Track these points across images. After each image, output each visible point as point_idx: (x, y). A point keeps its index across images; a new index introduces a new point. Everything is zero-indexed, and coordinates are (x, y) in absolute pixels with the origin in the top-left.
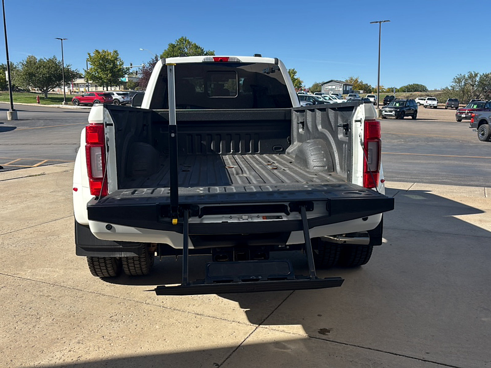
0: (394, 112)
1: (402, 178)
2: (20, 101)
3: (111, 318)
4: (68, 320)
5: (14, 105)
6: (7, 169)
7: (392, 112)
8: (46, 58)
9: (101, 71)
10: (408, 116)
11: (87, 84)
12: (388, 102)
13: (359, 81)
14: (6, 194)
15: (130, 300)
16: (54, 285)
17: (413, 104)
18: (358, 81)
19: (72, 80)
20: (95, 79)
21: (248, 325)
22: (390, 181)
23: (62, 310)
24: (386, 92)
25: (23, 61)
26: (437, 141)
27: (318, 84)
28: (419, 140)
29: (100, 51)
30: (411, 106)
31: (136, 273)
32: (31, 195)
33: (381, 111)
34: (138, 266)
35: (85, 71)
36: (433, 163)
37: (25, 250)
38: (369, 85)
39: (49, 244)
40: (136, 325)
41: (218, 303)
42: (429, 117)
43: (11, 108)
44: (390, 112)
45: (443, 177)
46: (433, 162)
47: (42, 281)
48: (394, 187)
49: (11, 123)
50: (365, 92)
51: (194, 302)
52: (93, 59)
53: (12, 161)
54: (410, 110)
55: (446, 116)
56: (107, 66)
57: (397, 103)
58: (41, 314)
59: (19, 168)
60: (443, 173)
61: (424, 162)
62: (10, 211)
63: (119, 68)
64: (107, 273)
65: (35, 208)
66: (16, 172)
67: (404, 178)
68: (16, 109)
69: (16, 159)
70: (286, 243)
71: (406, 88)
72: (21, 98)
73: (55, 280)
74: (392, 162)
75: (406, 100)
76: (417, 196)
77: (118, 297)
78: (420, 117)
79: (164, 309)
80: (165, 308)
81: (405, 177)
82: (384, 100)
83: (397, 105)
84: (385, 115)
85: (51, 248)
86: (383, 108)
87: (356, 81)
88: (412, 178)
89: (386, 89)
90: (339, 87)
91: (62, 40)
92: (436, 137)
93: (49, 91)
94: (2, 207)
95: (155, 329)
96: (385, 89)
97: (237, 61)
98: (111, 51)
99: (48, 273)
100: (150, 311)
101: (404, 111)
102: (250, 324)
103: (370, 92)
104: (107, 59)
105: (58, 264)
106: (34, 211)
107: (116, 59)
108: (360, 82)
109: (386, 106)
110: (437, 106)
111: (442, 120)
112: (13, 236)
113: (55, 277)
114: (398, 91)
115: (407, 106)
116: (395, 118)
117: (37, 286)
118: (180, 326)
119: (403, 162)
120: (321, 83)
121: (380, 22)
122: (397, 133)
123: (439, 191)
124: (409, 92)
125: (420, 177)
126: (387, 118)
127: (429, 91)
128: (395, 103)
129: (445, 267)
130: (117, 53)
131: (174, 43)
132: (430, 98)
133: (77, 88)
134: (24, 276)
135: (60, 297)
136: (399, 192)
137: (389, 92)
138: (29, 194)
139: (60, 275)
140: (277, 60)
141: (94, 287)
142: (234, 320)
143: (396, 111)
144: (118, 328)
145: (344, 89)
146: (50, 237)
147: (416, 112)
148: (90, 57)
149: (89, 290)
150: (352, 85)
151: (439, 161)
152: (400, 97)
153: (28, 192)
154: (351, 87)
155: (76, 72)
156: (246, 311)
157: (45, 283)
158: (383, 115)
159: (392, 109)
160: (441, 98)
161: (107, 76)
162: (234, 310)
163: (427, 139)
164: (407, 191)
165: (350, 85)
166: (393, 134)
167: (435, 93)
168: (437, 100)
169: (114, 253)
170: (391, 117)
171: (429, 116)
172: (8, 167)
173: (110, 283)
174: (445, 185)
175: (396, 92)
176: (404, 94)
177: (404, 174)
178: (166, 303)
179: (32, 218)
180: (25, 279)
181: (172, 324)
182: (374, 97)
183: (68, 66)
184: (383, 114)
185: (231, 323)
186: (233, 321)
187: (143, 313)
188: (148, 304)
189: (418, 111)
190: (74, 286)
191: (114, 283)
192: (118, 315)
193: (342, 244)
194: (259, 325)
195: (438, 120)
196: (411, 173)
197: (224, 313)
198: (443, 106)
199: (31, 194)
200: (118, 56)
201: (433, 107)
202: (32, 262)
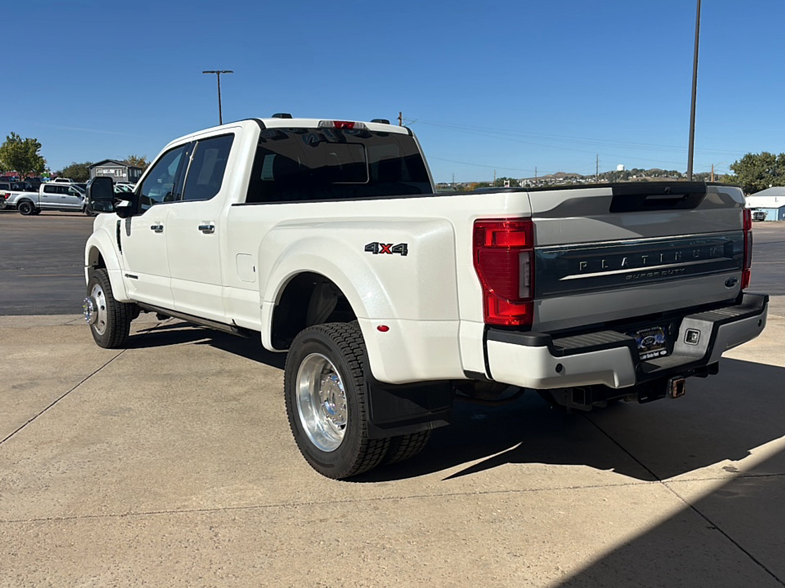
37: (100, 473)
90: (121, 172)
97: (364, 129)
169: (420, 425)
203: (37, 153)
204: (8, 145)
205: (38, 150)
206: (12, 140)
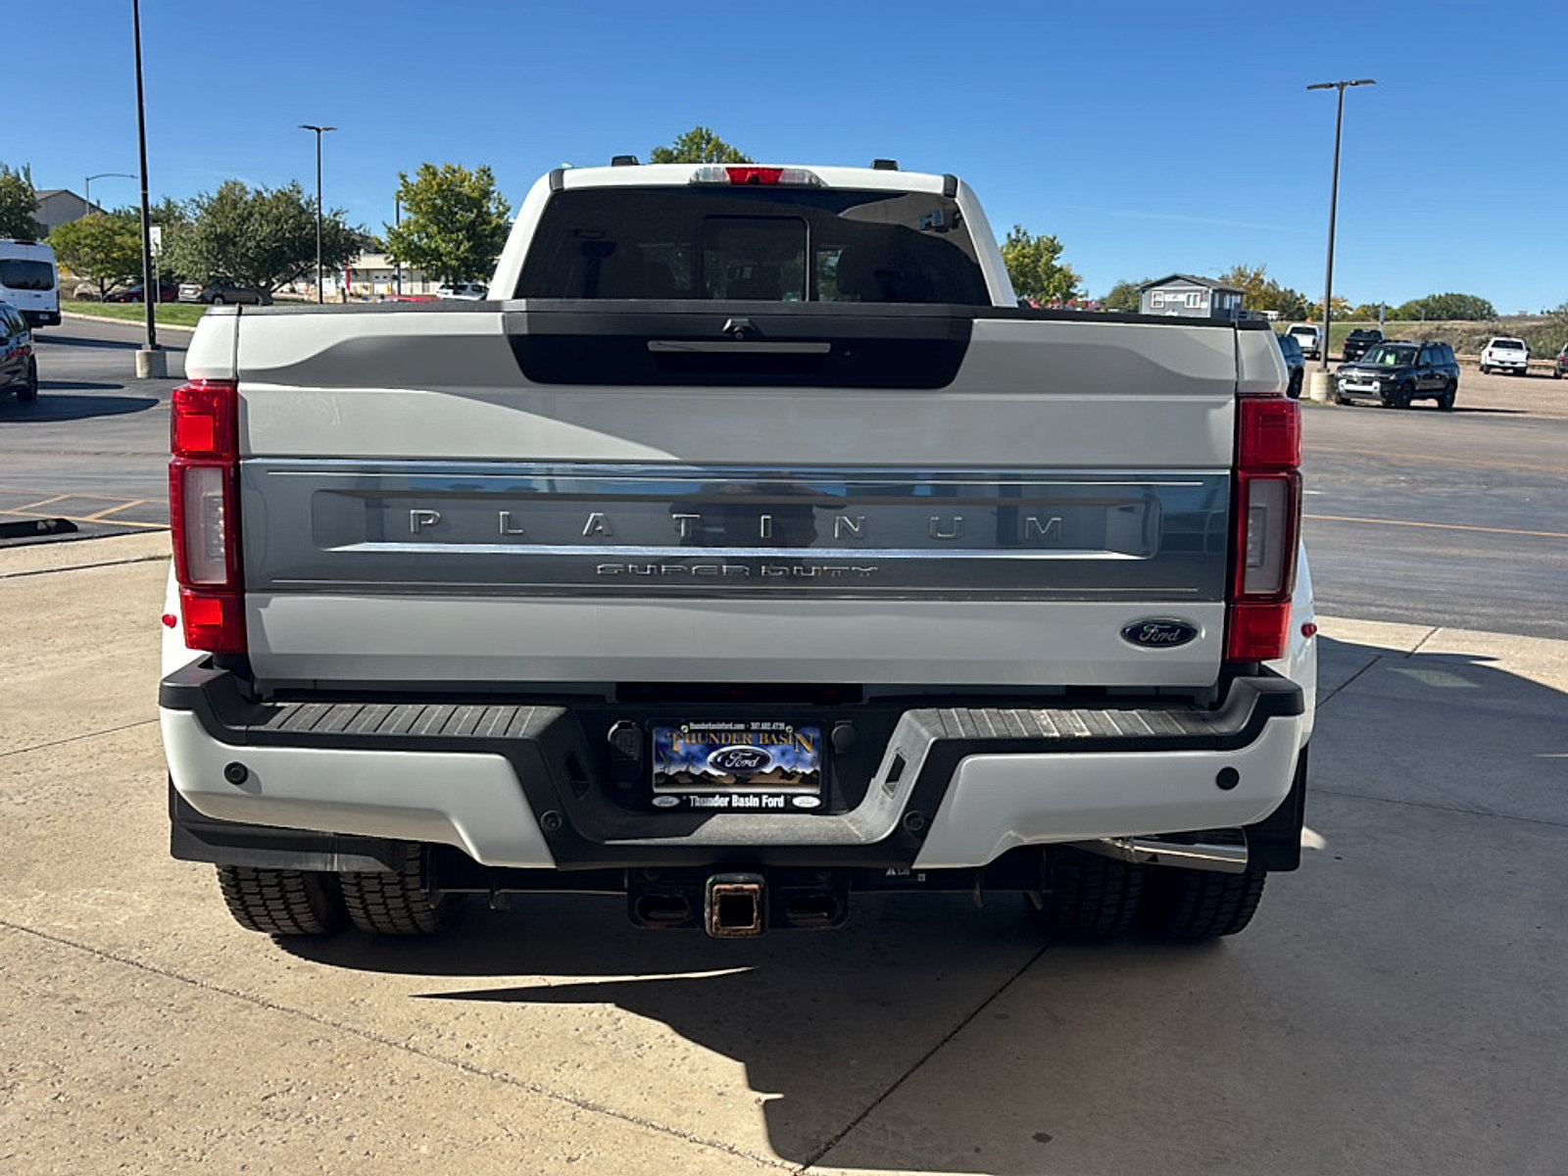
0: (1376, 384)
1: (1393, 607)
2: (184, 319)
3: (266, 1102)
4: (108, 1103)
5: (157, 332)
6: (89, 531)
7: (1370, 383)
8: (271, 189)
9: (439, 233)
10: (1424, 398)
11: (396, 273)
12: (1360, 352)
13: (1267, 279)
14: (57, 617)
15: (355, 1031)
16: (107, 956)
17: (1443, 357)
18: (1262, 281)
19: (347, 259)
20: (418, 254)
21: (764, 1162)
22: (1351, 618)
23: (100, 1059)
24: (1355, 318)
25: (201, 196)
26: (1522, 482)
27: (1128, 287)
28: (1457, 480)
29: (440, 169)
30: (1438, 367)
31: (395, 926)
32: (135, 622)
33: (1332, 381)
34: (399, 903)
35: (390, 229)
36: (1504, 560)
37: (51, 818)
38: (1298, 295)
39: (137, 798)
40: (349, 1138)
41: (670, 1061)
42: (1496, 404)
43: (147, 340)
44: (1364, 383)
45: (1540, 608)
46: (1506, 554)
47: (68, 939)
48: (1362, 639)
49: (145, 387)
50: (1285, 316)
51: (581, 1054)
52: (416, 194)
53: (114, 506)
54: (1432, 377)
55: (1556, 403)
56: (458, 216)
57: (1391, 353)
58: (23, 1071)
59: (126, 531)
60: (1541, 597)
61: (1475, 553)
62: (49, 673)
63: (493, 225)
64: (289, 922)
65: (133, 666)
66: (114, 542)
67: (1400, 608)
68: (163, 344)
69: (126, 502)
70: (912, 864)
71: (1422, 306)
72: (187, 312)
73: (114, 937)
74: (1363, 550)
75: (1419, 346)
76: (1443, 674)
77: (316, 1015)
78: (1464, 403)
79: (466, 1073)
80: (471, 1069)
81: (1405, 605)
82: (1346, 346)
83: (1390, 360)
84: (1348, 391)
85: (138, 814)
86: (1340, 369)
87: (1257, 280)
88: (1429, 611)
89: (1355, 307)
90: (1198, 299)
91: (319, 131)
92: (1520, 470)
93: (275, 291)
94: (29, 659)
95: (414, 1159)
96: (1351, 309)
97: (810, 184)
98: (471, 169)
99: (99, 909)
100: (413, 1082)
101: (1411, 382)
102: (771, 1157)
103: (1303, 319)
104: (460, 193)
105: (144, 874)
106: (127, 676)
107: (486, 194)
108: (1269, 284)
109: (1352, 363)
110: (1525, 368)
111: (1543, 413)
112: (27, 764)
113: (117, 925)
114: (1395, 316)
115: (1421, 363)
116: (1380, 403)
117: (47, 955)
118: (507, 1151)
119: (1402, 553)
120: (1139, 282)
121: (1341, 86)
122: (1385, 454)
123: (1523, 660)
124: (1431, 320)
125: (1457, 609)
126: (1352, 404)
127: (1499, 319)
128: (1381, 353)
129: (1543, 958)
130: (489, 176)
131: (670, 148)
132: (1504, 342)
133: (367, 284)
134: (13, 917)
135: (111, 1005)
136: (1379, 657)
137: (1363, 320)
138: (128, 617)
139: (135, 918)
140: (951, 183)
141: (240, 972)
142: (715, 1138)
143: (1383, 381)
144: (280, 1149)
145: (1217, 306)
146: (149, 773)
147: (1452, 386)
148: (405, 187)
149: (219, 980)
150: (1242, 294)
151: (1526, 552)
152: (1398, 336)
153: (129, 613)
154: (1239, 301)
155: (360, 235)
156: (767, 1101)
157: (75, 945)
158: (1339, 394)
159: (1373, 375)
160: (1541, 343)
161: (458, 249)
162: (721, 1094)
163: (1488, 476)
164: (1408, 655)
165: (1236, 293)
166: (1371, 458)
167: (1520, 325)
168: (1528, 349)
169: (303, 854)
170: (1366, 401)
171: (1499, 400)
172: (95, 527)
173: (302, 959)
174: (1548, 640)
175: (1386, 320)
176: (1416, 326)
177: (1402, 593)
178: (479, 1051)
179: (111, 703)
180: (12, 927)
181: (480, 1139)
182: (1312, 332)
183: (335, 215)
184: (1341, 389)
185: (701, 1151)
186: (711, 1144)
187: (387, 1087)
188: (415, 1050)
189: (1460, 381)
190: (172, 962)
191: (314, 960)
192: (293, 1091)
193: (1141, 864)
194: (806, 1166)
195: (1528, 415)
196: (1426, 592)
197: (684, 1104)
198: (1547, 367)
199: (135, 618)
200: (491, 185)
201: (1511, 371)
202: (58, 863)
203: (1054, 263)
204: (1008, 249)
205: (1056, 256)
206: (1015, 240)
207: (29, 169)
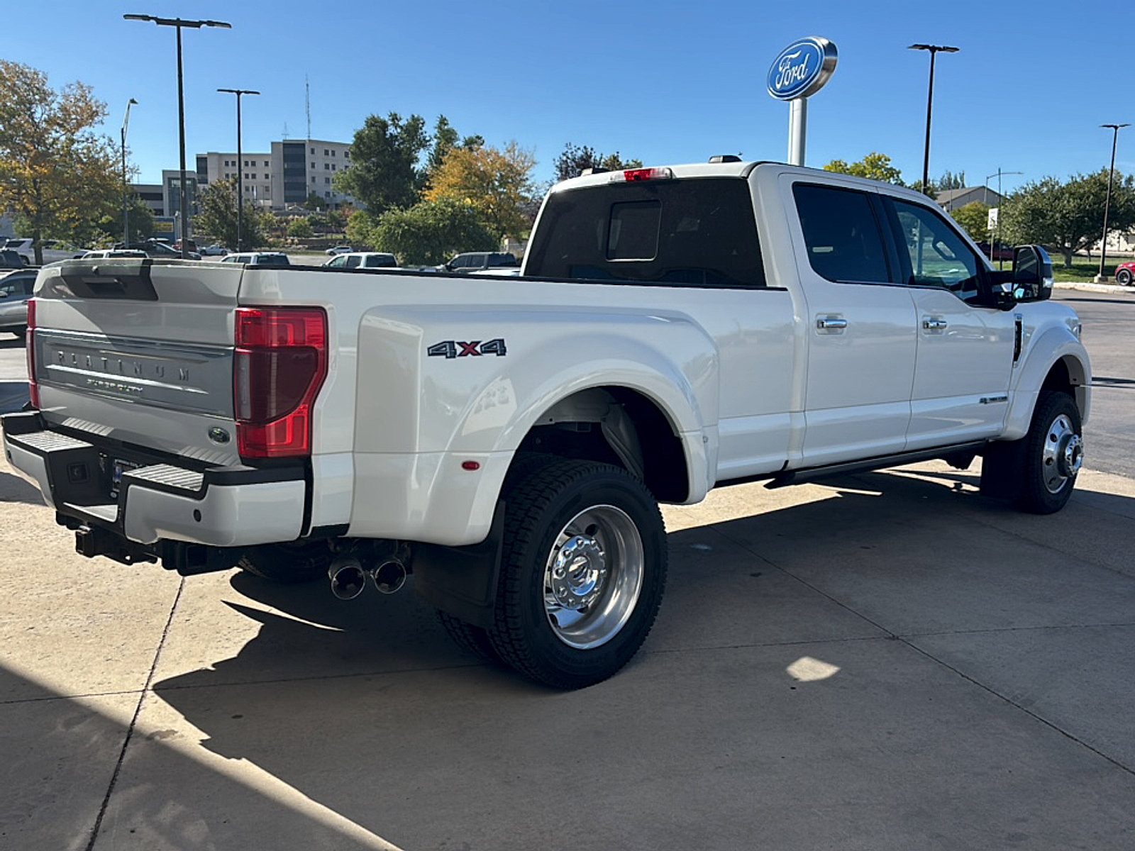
25: (1027, 185)
41: (220, 647)
51: (207, 634)
79: (163, 627)
80: (168, 626)
91: (1116, 128)
97: (667, 177)
100: (144, 623)
181: (109, 645)
187: (134, 622)
197: (182, 659)
207: (963, 174)
